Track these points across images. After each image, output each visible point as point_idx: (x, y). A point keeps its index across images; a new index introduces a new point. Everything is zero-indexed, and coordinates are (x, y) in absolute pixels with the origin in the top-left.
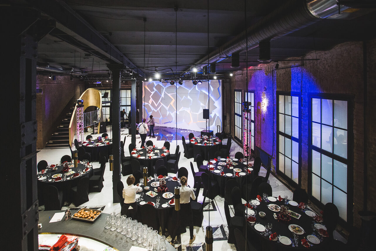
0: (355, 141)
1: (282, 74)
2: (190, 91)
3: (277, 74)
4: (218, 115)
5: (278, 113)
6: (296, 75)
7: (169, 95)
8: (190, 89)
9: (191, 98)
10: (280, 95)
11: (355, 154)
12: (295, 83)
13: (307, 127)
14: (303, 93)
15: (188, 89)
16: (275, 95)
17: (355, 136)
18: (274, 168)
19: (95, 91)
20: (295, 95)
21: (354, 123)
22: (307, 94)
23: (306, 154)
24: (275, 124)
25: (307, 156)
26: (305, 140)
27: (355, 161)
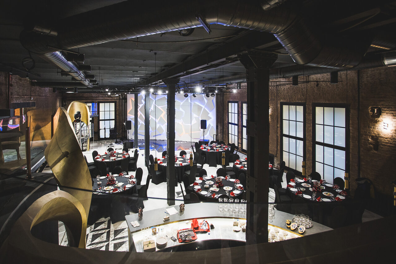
0: (351, 134)
1: (287, 89)
2: (182, 103)
3: (281, 89)
4: (212, 125)
5: (282, 120)
6: (301, 90)
7: (159, 107)
8: (182, 101)
9: (183, 109)
10: (283, 106)
11: (351, 143)
12: (300, 96)
13: (311, 128)
14: (307, 103)
15: (180, 101)
16: (279, 106)
17: (351, 131)
18: (278, 164)
19: (80, 105)
20: (300, 104)
21: (351, 122)
22: (311, 104)
23: (311, 149)
24: (279, 129)
25: (311, 150)
26: (309, 138)
27: (351, 147)
